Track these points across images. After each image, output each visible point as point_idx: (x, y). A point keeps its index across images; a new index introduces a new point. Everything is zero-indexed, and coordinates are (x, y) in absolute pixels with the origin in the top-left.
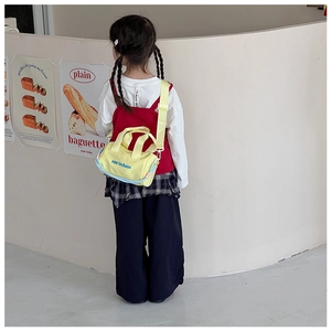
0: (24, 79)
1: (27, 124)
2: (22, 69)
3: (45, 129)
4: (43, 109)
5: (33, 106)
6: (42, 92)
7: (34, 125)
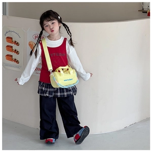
0: (8, 38)
1: (8, 59)
2: (7, 32)
3: (17, 62)
4: (17, 52)
5: (12, 51)
6: (17, 44)
7: (12, 60)
